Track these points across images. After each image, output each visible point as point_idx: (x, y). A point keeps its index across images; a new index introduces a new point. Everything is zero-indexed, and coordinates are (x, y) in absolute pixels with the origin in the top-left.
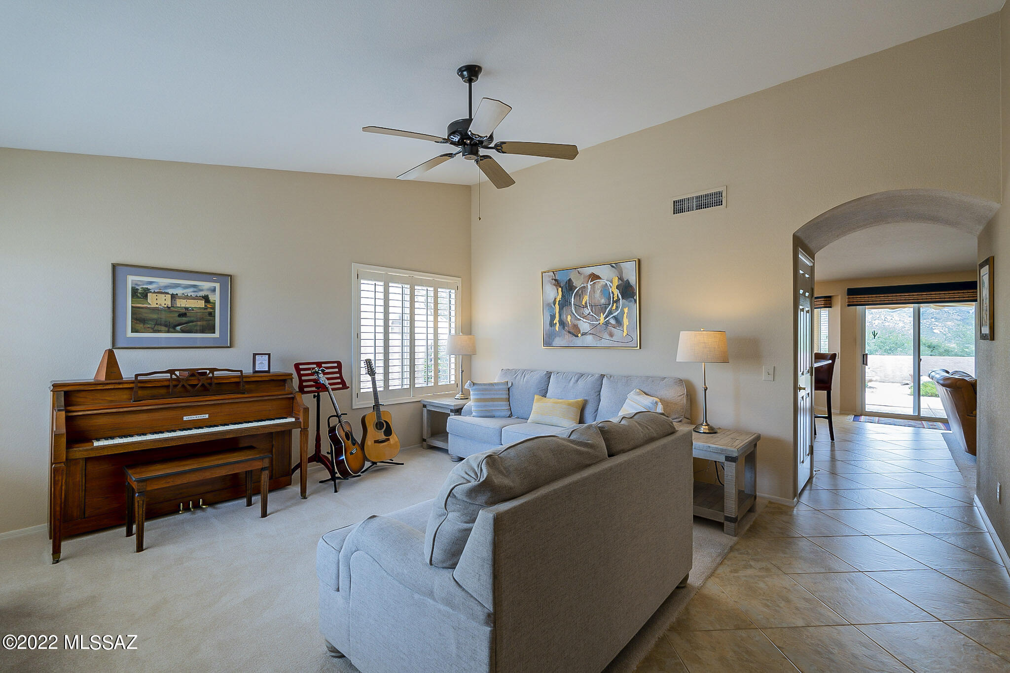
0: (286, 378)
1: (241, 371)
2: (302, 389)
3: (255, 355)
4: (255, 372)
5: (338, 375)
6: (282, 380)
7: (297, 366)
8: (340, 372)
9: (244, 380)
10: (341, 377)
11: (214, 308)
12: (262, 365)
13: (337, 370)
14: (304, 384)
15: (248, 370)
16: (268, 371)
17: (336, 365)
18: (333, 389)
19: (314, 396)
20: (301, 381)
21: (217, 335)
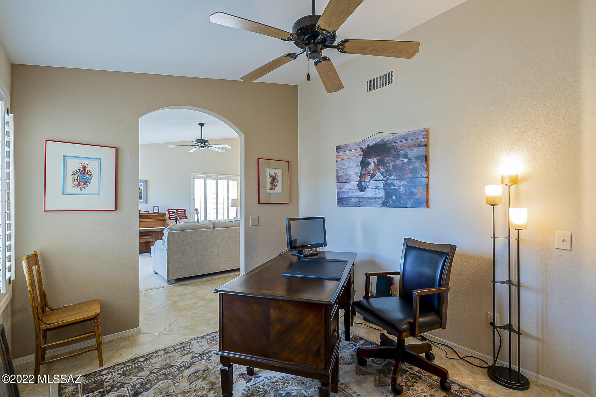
0: (164, 214)
1: (149, 212)
2: (170, 218)
3: (154, 206)
4: (154, 212)
5: (184, 214)
6: (163, 215)
7: (168, 210)
8: (185, 213)
9: (150, 214)
10: (185, 215)
11: (141, 191)
12: (156, 210)
13: (184, 212)
14: (171, 216)
15: (151, 212)
16: (158, 212)
17: (183, 210)
18: (180, 219)
19: (175, 221)
20: (170, 216)
21: (142, 200)
